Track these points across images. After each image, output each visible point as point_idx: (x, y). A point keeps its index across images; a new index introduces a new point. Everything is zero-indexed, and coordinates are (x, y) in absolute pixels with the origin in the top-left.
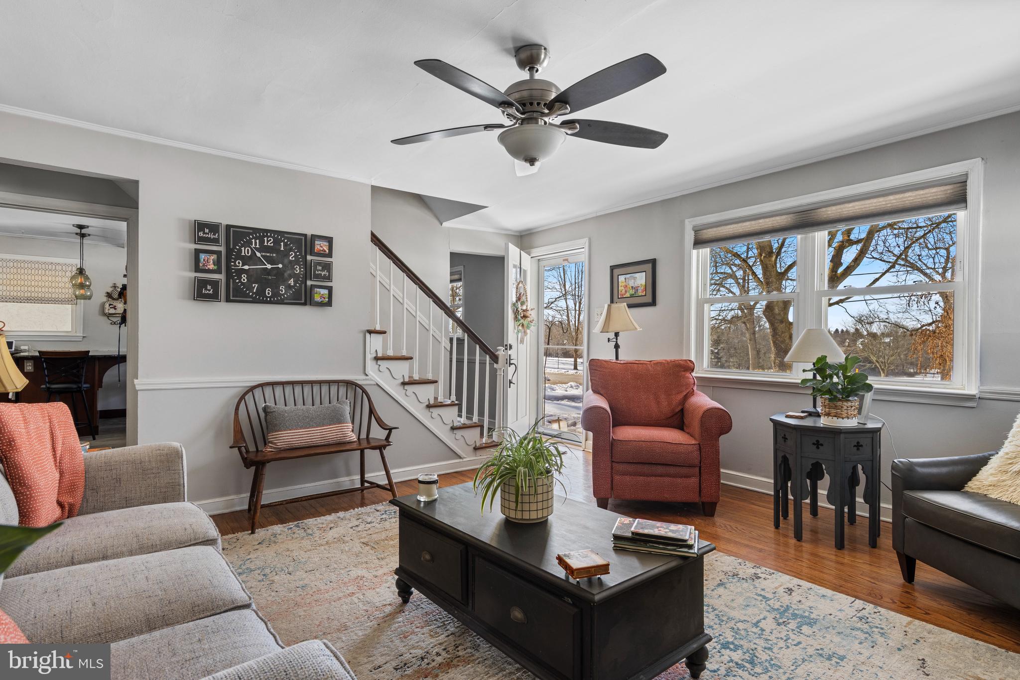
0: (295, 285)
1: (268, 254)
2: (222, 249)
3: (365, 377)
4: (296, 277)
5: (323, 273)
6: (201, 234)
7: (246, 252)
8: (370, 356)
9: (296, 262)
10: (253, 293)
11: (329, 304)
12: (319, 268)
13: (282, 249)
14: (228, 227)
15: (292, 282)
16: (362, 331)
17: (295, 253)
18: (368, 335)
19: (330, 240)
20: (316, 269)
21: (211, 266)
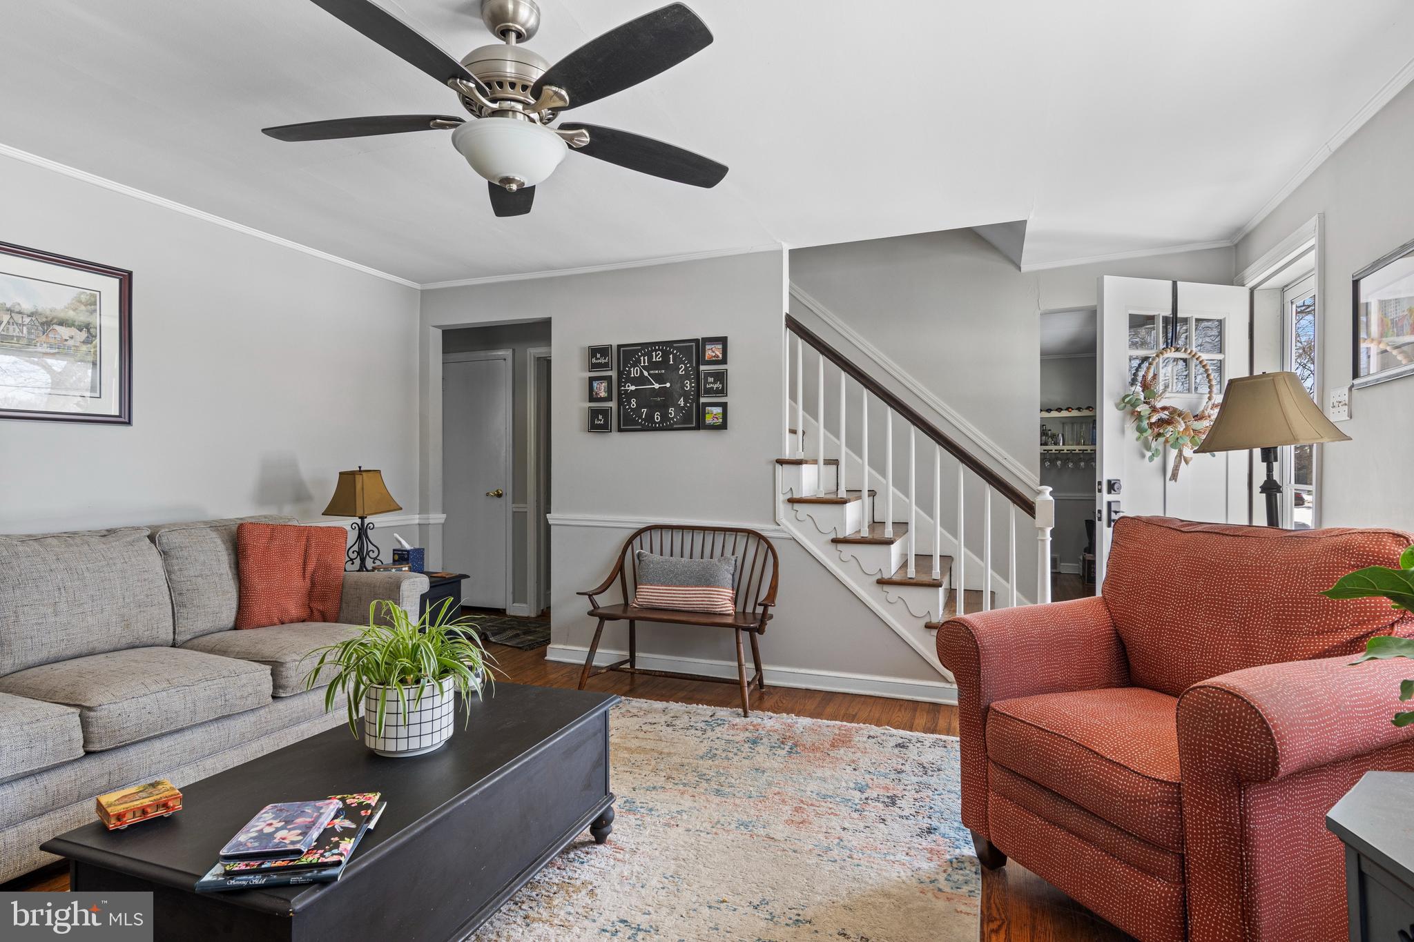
0: (685, 404)
1: (657, 372)
2: (613, 374)
3: (777, 527)
4: (686, 395)
5: (715, 386)
6: (594, 360)
7: (634, 372)
8: (781, 498)
9: (687, 376)
10: (643, 420)
11: (723, 426)
12: (711, 380)
13: (671, 362)
14: (619, 346)
15: (682, 402)
16: (771, 462)
17: (685, 365)
18: (778, 467)
19: (723, 341)
20: (706, 382)
21: (603, 394)
